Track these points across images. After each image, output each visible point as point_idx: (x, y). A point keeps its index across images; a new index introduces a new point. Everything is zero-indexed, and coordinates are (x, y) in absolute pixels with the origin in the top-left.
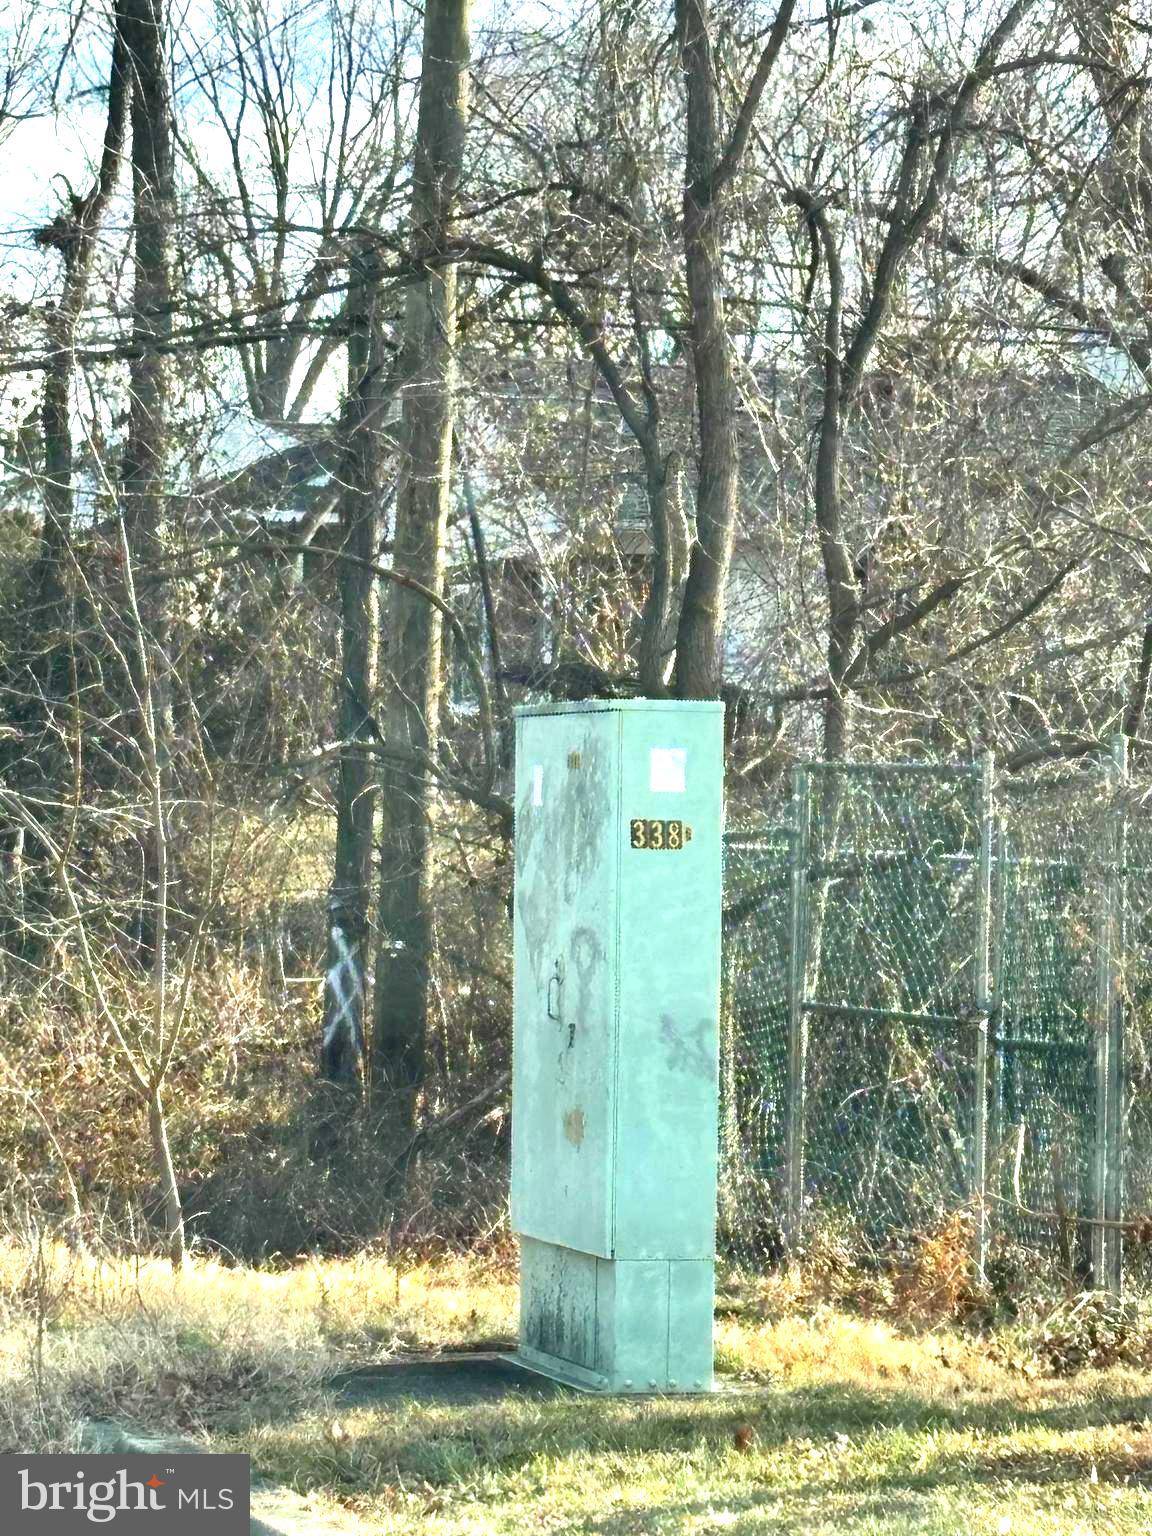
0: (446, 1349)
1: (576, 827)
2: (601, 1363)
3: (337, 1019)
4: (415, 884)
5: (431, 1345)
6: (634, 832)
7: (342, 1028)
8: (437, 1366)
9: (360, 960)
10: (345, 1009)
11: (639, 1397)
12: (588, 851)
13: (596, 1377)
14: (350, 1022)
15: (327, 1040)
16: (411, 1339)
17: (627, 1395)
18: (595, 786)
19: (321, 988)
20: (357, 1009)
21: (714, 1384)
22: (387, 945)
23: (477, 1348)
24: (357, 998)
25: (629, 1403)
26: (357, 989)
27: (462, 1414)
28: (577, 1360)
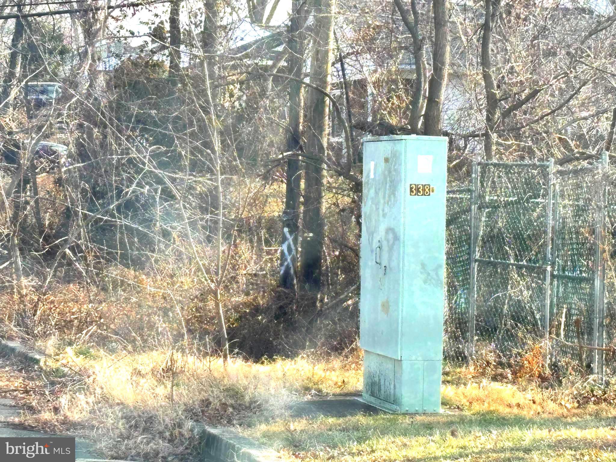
0: (334, 395)
1: (388, 187)
2: (396, 401)
3: (286, 264)
4: (318, 210)
5: (327, 393)
6: (411, 188)
7: (288, 268)
8: (331, 401)
9: (295, 240)
10: (289, 260)
11: (412, 415)
12: (392, 196)
13: (394, 407)
14: (291, 265)
15: (282, 272)
16: (320, 391)
17: (407, 414)
18: (395, 170)
19: (279, 251)
20: (294, 260)
21: (441, 410)
22: (306, 235)
23: (346, 395)
24: (293, 256)
25: (408, 417)
26: (294, 252)
27: (341, 420)
28: (386, 400)
